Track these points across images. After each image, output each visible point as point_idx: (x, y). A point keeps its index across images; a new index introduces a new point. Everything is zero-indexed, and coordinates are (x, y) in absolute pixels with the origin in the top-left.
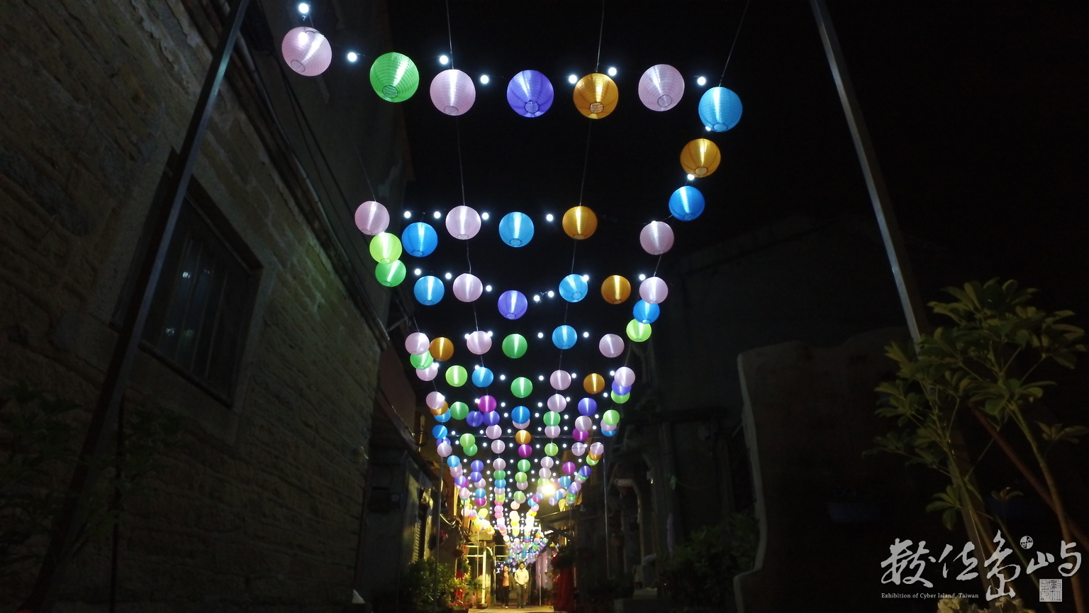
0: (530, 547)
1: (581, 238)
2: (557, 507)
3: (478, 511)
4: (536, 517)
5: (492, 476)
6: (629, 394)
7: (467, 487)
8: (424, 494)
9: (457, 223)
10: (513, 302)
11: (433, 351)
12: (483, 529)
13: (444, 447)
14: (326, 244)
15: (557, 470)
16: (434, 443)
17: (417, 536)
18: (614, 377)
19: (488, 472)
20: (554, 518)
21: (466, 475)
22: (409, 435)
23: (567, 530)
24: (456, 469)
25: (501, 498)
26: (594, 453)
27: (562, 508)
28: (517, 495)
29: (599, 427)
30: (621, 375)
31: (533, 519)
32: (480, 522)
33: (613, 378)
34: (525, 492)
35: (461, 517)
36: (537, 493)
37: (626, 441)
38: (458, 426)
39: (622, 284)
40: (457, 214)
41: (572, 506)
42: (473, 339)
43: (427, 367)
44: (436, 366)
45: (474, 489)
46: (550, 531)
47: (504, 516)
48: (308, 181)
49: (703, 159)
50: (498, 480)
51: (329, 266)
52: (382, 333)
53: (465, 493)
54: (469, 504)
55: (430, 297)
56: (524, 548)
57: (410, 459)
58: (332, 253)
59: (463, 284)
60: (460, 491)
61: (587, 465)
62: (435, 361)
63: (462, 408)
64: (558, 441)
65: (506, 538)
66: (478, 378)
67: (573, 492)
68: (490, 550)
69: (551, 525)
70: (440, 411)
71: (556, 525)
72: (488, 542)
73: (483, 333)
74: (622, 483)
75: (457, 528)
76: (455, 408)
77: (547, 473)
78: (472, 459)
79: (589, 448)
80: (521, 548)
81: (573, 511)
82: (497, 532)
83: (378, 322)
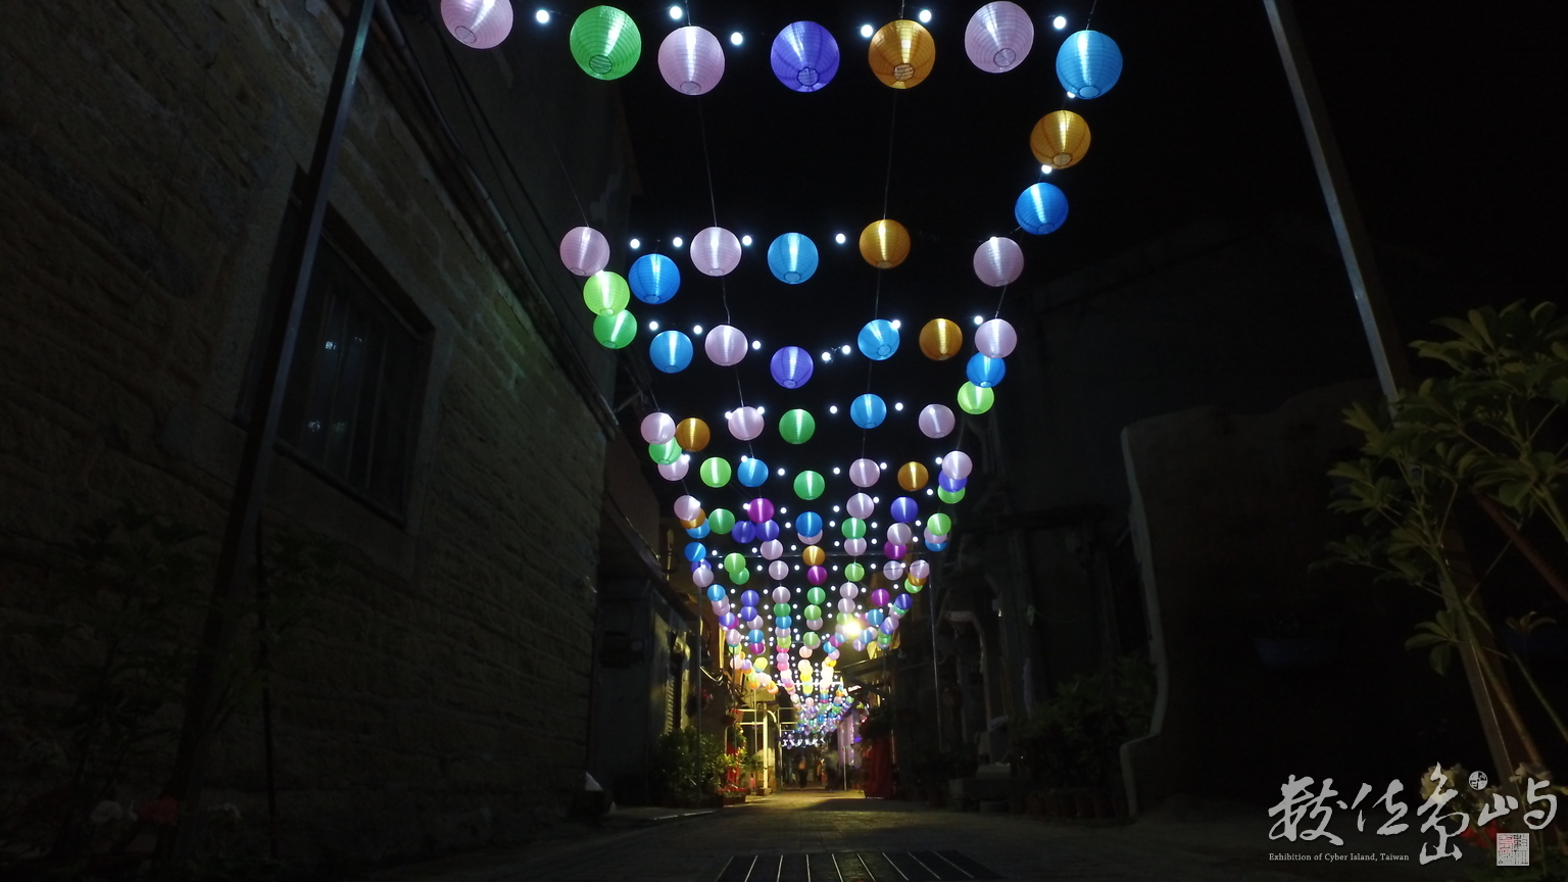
0: (828, 709)
1: (887, 266)
2: (865, 653)
3: (753, 662)
4: (835, 668)
5: (771, 611)
6: (964, 490)
7: (737, 628)
8: (677, 640)
9: (706, 252)
10: (793, 363)
11: (681, 438)
12: (761, 686)
13: (702, 573)
14: (521, 293)
15: (864, 601)
16: (689, 567)
17: (670, 699)
18: (941, 465)
19: (766, 607)
20: (862, 668)
21: (734, 612)
22: (651, 557)
23: (880, 685)
24: (720, 603)
25: (785, 641)
26: (915, 576)
27: (872, 654)
28: (808, 637)
29: (922, 539)
30: (951, 462)
31: (832, 671)
32: (758, 676)
33: (940, 468)
34: (819, 632)
35: (731, 670)
36: (836, 634)
37: (960, 556)
38: (722, 543)
39: (949, 331)
40: (707, 240)
41: (886, 650)
42: (736, 418)
43: (673, 461)
44: (686, 459)
45: (746, 631)
46: (856, 688)
47: (791, 667)
48: (490, 202)
49: (1064, 142)
50: (781, 617)
51: (528, 324)
52: (607, 416)
53: (735, 636)
54: (740, 652)
55: (673, 361)
56: (821, 711)
57: (656, 592)
58: (531, 305)
59: (719, 341)
60: (728, 633)
61: (906, 592)
62: (684, 452)
63: (725, 516)
64: (863, 560)
65: (795, 698)
66: (747, 472)
67: (888, 631)
68: (773, 715)
69: (857, 678)
70: (694, 523)
71: (865, 679)
72: (770, 704)
73: (752, 410)
74: (956, 616)
75: (725, 686)
76: (715, 518)
77: (849, 604)
78: (742, 589)
79: (907, 569)
80: (816, 711)
81: (888, 658)
82: (781, 689)
83: (601, 400)
